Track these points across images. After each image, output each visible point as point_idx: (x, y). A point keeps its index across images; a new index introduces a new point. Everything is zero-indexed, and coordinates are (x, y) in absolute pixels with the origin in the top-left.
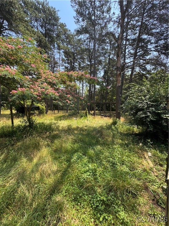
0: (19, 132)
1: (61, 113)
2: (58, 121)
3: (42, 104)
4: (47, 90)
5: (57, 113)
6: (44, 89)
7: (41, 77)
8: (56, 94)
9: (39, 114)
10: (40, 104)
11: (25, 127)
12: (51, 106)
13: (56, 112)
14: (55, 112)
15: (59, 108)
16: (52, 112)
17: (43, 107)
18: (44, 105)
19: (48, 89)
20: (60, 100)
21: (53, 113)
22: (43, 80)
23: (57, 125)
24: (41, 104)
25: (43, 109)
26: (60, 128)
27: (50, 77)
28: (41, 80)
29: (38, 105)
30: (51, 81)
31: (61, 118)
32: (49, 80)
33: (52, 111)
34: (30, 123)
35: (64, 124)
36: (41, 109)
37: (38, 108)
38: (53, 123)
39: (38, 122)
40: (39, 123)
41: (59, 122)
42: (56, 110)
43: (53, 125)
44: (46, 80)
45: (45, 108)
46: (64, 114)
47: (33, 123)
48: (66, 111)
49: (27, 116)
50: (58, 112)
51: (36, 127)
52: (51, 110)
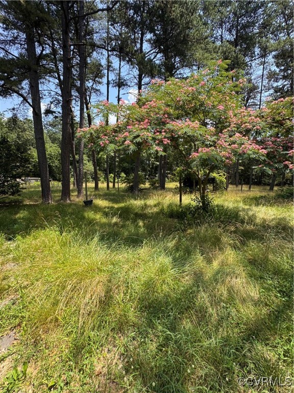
0: (189, 214)
1: (256, 192)
2: (250, 205)
3: (221, 174)
4: (243, 146)
5: (248, 191)
6: (236, 145)
7: (230, 125)
8: (260, 151)
9: (213, 191)
10: (216, 173)
11: (197, 208)
12: (235, 176)
13: (245, 187)
14: (243, 189)
15: (251, 180)
16: (236, 189)
17: (221, 178)
18: (224, 175)
19: (243, 144)
20: (269, 163)
21: (238, 190)
22: (234, 129)
23: (251, 213)
24: (219, 173)
25: (221, 182)
26: (258, 221)
27: (247, 119)
28: (228, 130)
29: (213, 175)
30: (250, 127)
31: (257, 201)
32: (246, 126)
33: (237, 186)
34: (203, 203)
35: (266, 213)
36: (218, 182)
37: (213, 180)
38: (241, 209)
39: (216, 203)
40: (217, 206)
41: (254, 208)
42: (245, 184)
43: (241, 213)
44: (238, 129)
45: (225, 180)
46: (263, 194)
47: (208, 205)
48: (268, 188)
49: (200, 192)
50: (250, 188)
51: (213, 211)
52: (235, 184)
